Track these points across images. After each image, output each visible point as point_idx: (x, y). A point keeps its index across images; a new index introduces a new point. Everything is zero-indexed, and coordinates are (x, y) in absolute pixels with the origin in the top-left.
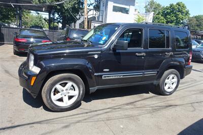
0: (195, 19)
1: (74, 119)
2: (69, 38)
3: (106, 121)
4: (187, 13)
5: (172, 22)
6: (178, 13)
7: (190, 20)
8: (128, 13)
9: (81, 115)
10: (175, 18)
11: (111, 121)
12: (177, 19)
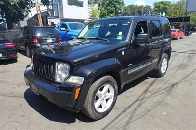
0: (129, 9)
1: (122, 121)
2: (35, 37)
3: (148, 113)
4: (123, 4)
5: (112, 12)
6: (116, 4)
7: (126, 9)
8: (82, 7)
9: (123, 115)
10: (114, 9)
11: (151, 111)
12: (116, 9)
